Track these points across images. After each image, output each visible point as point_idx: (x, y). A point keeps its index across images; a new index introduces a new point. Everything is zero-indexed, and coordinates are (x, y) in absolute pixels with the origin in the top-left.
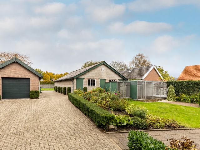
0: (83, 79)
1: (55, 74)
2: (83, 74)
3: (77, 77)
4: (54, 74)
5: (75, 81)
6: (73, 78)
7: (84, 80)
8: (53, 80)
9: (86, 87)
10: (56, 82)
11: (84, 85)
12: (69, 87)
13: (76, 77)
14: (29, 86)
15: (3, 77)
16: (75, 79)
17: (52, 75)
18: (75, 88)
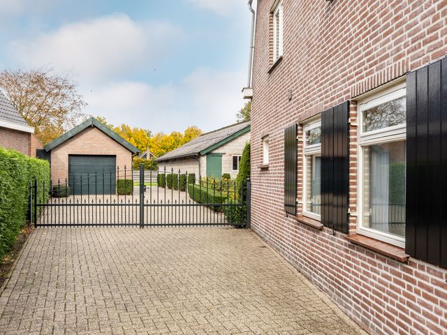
0: (220, 155)
1: (154, 134)
2: (220, 144)
3: (208, 151)
4: (148, 135)
5: (204, 160)
6: (199, 153)
7: (224, 158)
8: (145, 156)
9: (228, 173)
10: (161, 162)
11: (223, 169)
12: (192, 173)
13: (206, 152)
14: (113, 169)
15: (71, 153)
16: (203, 156)
17: (144, 136)
18: (204, 175)
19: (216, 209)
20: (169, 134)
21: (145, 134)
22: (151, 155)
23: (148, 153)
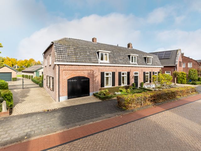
1: (18, 60)
3: (36, 71)
4: (16, 60)
5: (35, 73)
6: (34, 71)
11: (40, 74)
12: (32, 75)
14: (11, 76)
17: (14, 60)
18: (35, 76)
19: (37, 84)
20: (23, 60)
21: (15, 60)
22: (18, 67)
23: (16, 65)
